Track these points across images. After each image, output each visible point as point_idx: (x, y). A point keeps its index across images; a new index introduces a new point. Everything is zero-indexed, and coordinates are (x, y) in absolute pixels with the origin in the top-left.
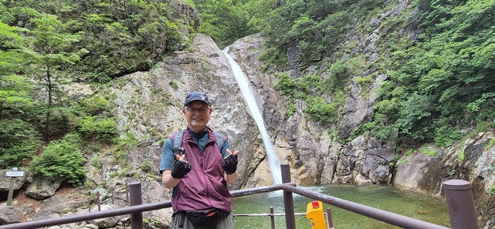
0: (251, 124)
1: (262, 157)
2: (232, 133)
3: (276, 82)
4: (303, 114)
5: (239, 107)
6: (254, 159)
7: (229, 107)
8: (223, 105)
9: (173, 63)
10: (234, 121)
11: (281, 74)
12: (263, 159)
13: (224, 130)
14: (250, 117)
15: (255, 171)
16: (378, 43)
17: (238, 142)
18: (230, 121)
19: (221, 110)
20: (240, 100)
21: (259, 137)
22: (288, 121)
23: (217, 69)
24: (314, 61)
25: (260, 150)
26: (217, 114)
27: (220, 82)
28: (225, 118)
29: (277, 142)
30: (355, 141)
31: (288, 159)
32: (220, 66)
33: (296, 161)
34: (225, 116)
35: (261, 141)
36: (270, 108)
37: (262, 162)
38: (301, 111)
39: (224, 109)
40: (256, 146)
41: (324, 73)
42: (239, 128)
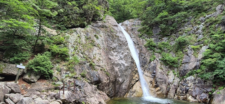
0: (133, 62)
1: (137, 79)
2: (124, 65)
3: (145, 43)
4: (159, 61)
5: (127, 52)
6: (133, 80)
7: (122, 52)
8: (119, 50)
9: (96, 26)
10: (125, 59)
11: (149, 39)
12: (137, 81)
13: (120, 63)
14: (132, 59)
15: (134, 87)
16: (203, 30)
17: (126, 70)
18: (122, 59)
19: (118, 53)
20: (128, 49)
21: (136, 69)
22: (151, 63)
23: (117, 32)
24: (167, 35)
25: (136, 76)
26: (117, 54)
27: (119, 39)
28: (120, 57)
29: (145, 73)
30: (188, 78)
31: (151, 83)
32: (119, 31)
33: (155, 84)
34: (121, 56)
35: (137, 71)
36: (142, 56)
37: (137, 82)
38: (158, 59)
39: (120, 52)
40: (134, 74)
41: (172, 42)
42: (127, 63)
